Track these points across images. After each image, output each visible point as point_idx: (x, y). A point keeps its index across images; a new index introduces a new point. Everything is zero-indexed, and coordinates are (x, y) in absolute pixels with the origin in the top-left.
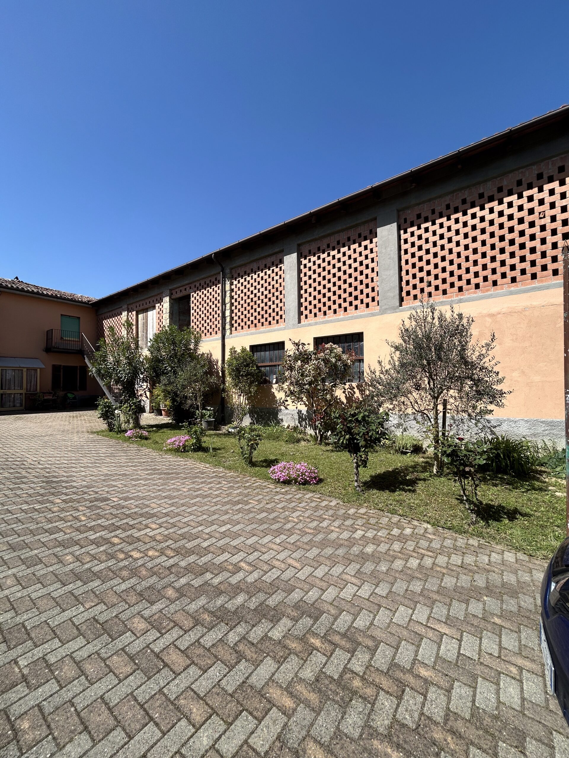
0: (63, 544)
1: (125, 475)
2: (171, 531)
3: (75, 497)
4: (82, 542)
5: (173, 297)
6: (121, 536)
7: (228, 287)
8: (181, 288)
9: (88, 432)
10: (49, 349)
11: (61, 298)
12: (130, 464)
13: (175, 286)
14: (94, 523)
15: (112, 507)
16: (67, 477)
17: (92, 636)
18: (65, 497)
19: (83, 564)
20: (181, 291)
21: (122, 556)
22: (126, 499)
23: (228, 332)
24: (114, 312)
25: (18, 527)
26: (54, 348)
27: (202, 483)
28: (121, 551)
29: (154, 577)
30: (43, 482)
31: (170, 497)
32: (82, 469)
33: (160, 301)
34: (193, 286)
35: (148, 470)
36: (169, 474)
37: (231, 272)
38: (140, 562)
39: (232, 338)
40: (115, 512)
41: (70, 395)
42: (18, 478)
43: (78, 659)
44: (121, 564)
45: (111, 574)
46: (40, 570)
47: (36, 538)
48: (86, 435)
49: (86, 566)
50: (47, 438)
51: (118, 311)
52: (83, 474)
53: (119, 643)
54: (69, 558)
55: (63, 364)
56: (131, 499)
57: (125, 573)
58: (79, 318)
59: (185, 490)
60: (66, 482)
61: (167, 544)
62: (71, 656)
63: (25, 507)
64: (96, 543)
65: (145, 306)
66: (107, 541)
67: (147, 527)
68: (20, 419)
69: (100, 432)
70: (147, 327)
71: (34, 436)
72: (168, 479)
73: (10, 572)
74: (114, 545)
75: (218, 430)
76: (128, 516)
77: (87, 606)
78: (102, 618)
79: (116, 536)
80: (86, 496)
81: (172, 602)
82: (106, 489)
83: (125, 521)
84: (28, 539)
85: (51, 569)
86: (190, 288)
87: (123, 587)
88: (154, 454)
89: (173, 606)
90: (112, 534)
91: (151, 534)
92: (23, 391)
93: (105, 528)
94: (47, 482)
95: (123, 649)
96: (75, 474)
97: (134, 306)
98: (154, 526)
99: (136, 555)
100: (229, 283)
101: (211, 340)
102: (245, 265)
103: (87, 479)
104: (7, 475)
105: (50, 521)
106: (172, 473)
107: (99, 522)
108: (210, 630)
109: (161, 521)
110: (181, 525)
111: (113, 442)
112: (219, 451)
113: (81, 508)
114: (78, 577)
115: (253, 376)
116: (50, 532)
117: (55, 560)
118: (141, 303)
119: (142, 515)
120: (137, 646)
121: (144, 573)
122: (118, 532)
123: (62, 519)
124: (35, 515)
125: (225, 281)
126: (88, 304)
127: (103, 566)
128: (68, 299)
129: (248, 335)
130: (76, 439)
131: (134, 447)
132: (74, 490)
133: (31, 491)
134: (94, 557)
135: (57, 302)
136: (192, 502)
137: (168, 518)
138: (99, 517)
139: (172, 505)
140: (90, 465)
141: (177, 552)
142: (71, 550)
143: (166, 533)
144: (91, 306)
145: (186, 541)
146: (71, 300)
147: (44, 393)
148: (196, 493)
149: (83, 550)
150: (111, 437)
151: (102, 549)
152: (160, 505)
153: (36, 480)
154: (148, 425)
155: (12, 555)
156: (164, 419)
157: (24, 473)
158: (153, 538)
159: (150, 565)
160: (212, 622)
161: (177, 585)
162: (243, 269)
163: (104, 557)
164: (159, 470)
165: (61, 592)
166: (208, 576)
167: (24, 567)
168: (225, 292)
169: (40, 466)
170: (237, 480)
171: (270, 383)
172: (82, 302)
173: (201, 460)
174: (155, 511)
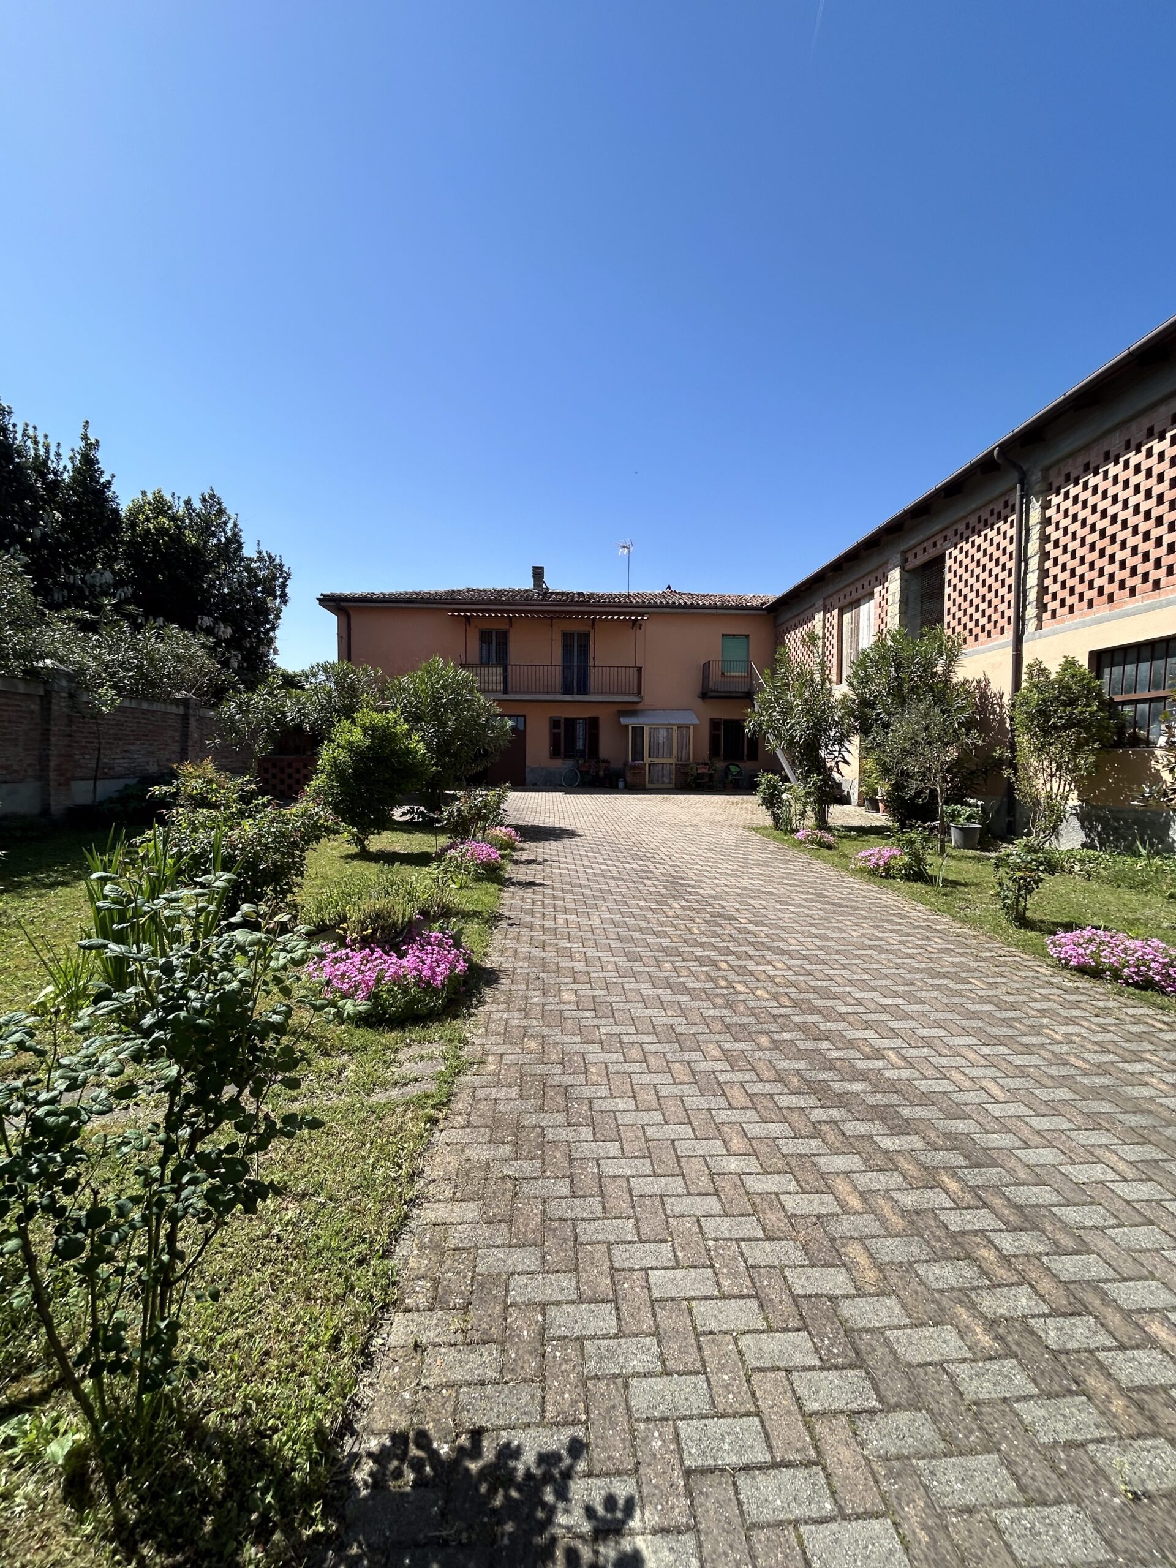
0: (665, 951)
1: (771, 894)
2: (801, 978)
3: (695, 905)
4: (686, 955)
5: (909, 566)
6: (732, 963)
7: (1035, 517)
8: (925, 545)
9: (744, 827)
10: (704, 696)
11: (722, 607)
12: (786, 881)
13: (913, 542)
14: (706, 940)
15: (735, 928)
16: (696, 881)
17: (663, 1039)
18: (684, 903)
19: (679, 976)
20: (925, 550)
21: (723, 983)
22: (756, 924)
23: (1031, 626)
24: (801, 617)
25: (631, 921)
26: (712, 691)
27: (891, 931)
28: (725, 978)
29: (751, 1018)
30: (668, 881)
31: (822, 937)
32: (717, 876)
33: (882, 580)
34: (950, 533)
35: (808, 893)
36: (840, 906)
37: (1045, 477)
38: (742, 997)
39: (1040, 637)
40: (736, 934)
41: (733, 769)
42: (644, 871)
43: (645, 1049)
44: (719, 991)
45: (704, 996)
46: (638, 967)
47: (644, 936)
48: (740, 831)
49: (682, 979)
50: (689, 829)
51: (808, 613)
52: (717, 881)
53: (687, 1056)
54: (668, 966)
55: (724, 717)
56: (765, 925)
57: (719, 1001)
58: (747, 636)
59: (854, 933)
60: (693, 887)
61: (787, 990)
62: (641, 1044)
63: (642, 903)
64: (700, 961)
65: (855, 596)
66: (713, 963)
67: (770, 963)
68: (666, 800)
69: (761, 828)
70: (858, 636)
71: (676, 825)
72: (834, 912)
73: (613, 959)
74: (719, 969)
75: (989, 851)
76: (751, 944)
77: (669, 1013)
78: (679, 1030)
79: (726, 962)
80: (709, 909)
81: (761, 1049)
82: (737, 906)
83: (744, 949)
84: (637, 935)
85: (648, 969)
86: (945, 540)
87: (712, 1012)
88: (832, 873)
89: (761, 1053)
90: (722, 958)
91: (772, 973)
92: (673, 761)
93: (716, 949)
94: (672, 883)
95: (688, 1063)
96: (706, 880)
97: (834, 600)
98: (779, 965)
99: (740, 988)
100: (1038, 505)
101: (989, 650)
102: (1086, 447)
103: (718, 889)
104: (635, 866)
105: (661, 924)
106: (846, 906)
107: (713, 940)
108: (792, 1093)
109: (793, 962)
110: (820, 975)
111: (774, 846)
112: (962, 888)
113: (698, 920)
114: (669, 985)
115: (1087, 729)
116: (658, 935)
117: (655, 963)
118: (848, 590)
119: (769, 948)
120: (704, 1066)
121: (742, 1009)
122: (729, 958)
123: (673, 926)
124: (649, 915)
125: (1029, 503)
126: (761, 609)
127: (698, 985)
128: (732, 608)
129: (1084, 625)
130: (725, 835)
131: (804, 856)
132: (698, 898)
133: (652, 889)
134: (692, 974)
135: (719, 615)
136: (856, 952)
137: (806, 962)
138: (715, 934)
139: (820, 948)
140: (729, 872)
141: (795, 1003)
142: (672, 959)
143: (793, 978)
144: (765, 612)
145: (816, 996)
146: (737, 608)
147: (699, 764)
148: (872, 943)
149: (684, 963)
150: (775, 838)
151: (704, 969)
152: (802, 944)
153: (661, 878)
154: (843, 827)
155: (619, 945)
156: (880, 819)
157: (652, 867)
158: (771, 979)
159: (752, 1004)
160: (799, 1088)
161: (775, 1036)
162: (1081, 460)
163: (703, 978)
164: (827, 896)
165: (650, 992)
166: (826, 1045)
167: (625, 959)
168: (1028, 530)
169: (670, 863)
170: (968, 942)
171: (1149, 744)
172: (752, 608)
173: (912, 896)
174: (791, 948)
